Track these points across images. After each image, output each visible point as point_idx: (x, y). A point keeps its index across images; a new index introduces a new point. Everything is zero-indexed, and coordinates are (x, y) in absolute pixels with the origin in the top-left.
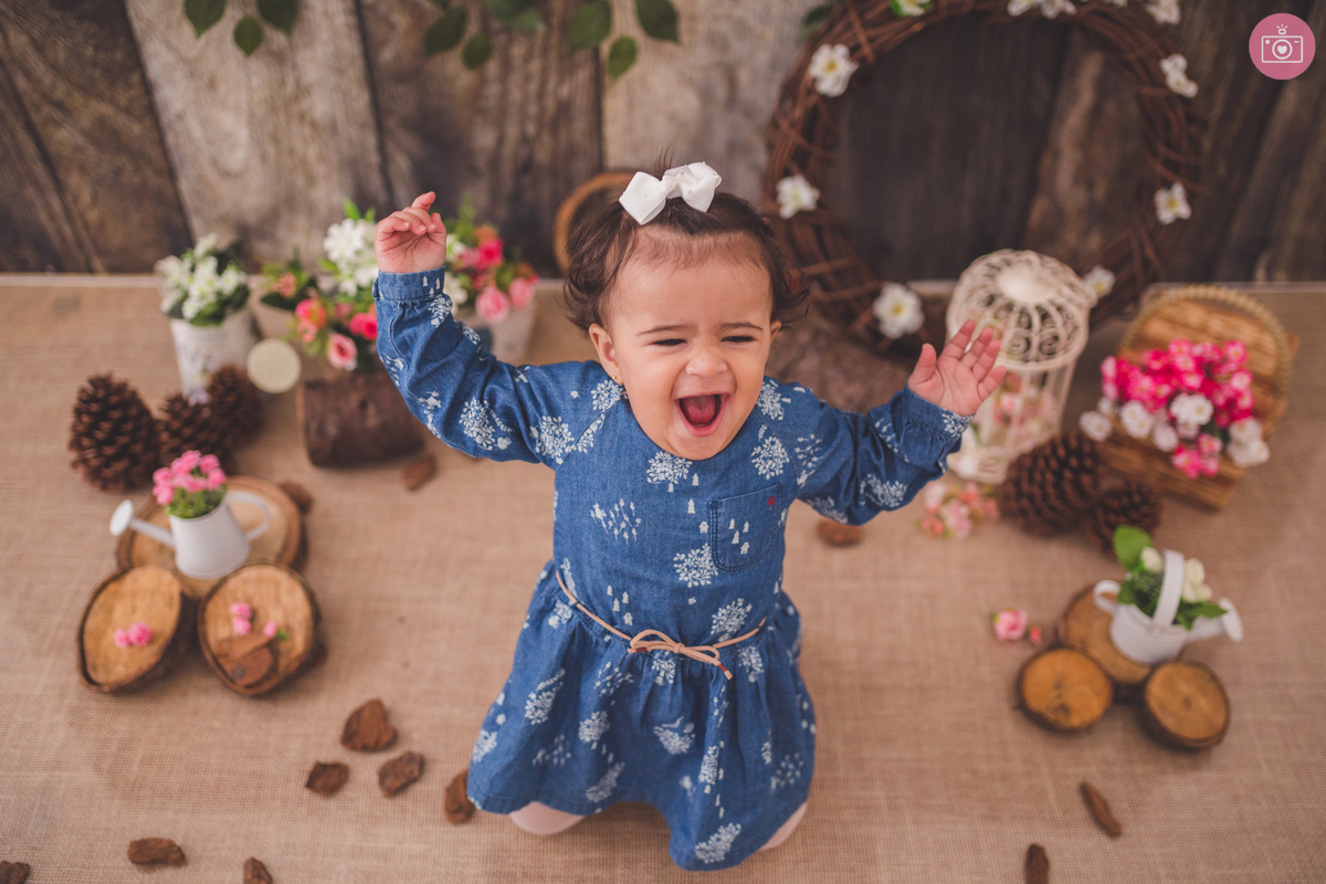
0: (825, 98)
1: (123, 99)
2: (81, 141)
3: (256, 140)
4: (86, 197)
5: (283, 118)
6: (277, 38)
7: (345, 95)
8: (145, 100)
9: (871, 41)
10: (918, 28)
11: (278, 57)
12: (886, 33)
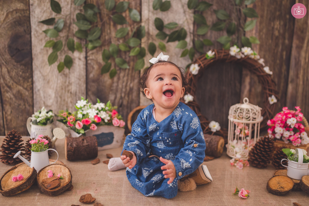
0: (194, 75)
2: (12, 97)
4: (9, 113)
5: (64, 91)
6: (66, 70)
7: (80, 86)
8: (31, 86)
9: (203, 63)
10: (212, 61)
11: (66, 76)
12: (206, 62)
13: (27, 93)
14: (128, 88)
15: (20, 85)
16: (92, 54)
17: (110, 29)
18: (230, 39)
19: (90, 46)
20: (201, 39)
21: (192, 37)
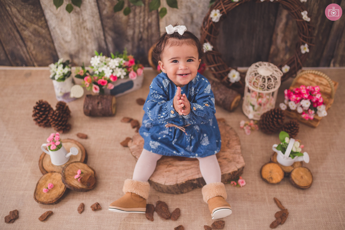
0: (214, 22)
1: (40, 24)
2: (30, 34)
3: (73, 34)
4: (32, 48)
5: (79, 28)
6: (77, 8)
7: (95, 22)
8: (45, 24)
9: (225, 8)
10: (238, 5)
11: (78, 13)
12: (229, 6)
13: (44, 31)
14: (146, 24)
15: (35, 24)
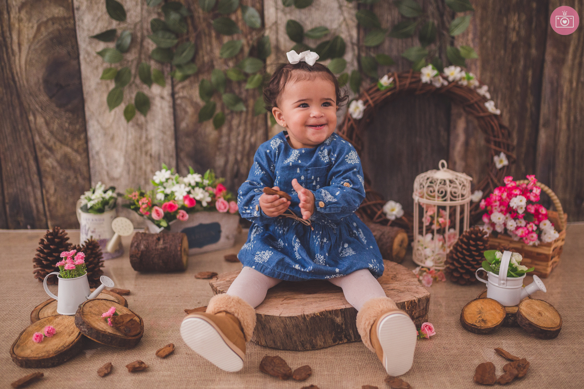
1: (76, 146)
3: (127, 164)
4: (52, 191)
5: (138, 153)
6: (141, 118)
7: (165, 143)
8: (85, 146)
9: (372, 99)
10: (389, 94)
11: (140, 127)
12: (377, 96)
13: (79, 158)
14: (247, 145)
15: (67, 145)
16: (183, 88)
17: (210, 43)
18: (426, 51)
19: (179, 74)
20: (373, 55)
21: (356, 52)
